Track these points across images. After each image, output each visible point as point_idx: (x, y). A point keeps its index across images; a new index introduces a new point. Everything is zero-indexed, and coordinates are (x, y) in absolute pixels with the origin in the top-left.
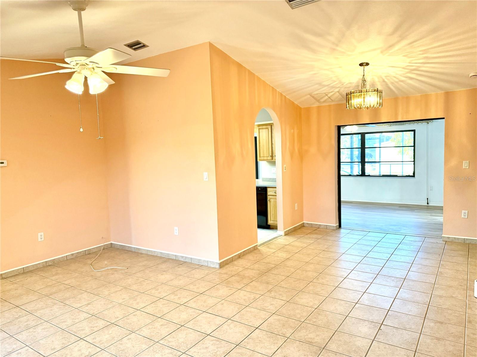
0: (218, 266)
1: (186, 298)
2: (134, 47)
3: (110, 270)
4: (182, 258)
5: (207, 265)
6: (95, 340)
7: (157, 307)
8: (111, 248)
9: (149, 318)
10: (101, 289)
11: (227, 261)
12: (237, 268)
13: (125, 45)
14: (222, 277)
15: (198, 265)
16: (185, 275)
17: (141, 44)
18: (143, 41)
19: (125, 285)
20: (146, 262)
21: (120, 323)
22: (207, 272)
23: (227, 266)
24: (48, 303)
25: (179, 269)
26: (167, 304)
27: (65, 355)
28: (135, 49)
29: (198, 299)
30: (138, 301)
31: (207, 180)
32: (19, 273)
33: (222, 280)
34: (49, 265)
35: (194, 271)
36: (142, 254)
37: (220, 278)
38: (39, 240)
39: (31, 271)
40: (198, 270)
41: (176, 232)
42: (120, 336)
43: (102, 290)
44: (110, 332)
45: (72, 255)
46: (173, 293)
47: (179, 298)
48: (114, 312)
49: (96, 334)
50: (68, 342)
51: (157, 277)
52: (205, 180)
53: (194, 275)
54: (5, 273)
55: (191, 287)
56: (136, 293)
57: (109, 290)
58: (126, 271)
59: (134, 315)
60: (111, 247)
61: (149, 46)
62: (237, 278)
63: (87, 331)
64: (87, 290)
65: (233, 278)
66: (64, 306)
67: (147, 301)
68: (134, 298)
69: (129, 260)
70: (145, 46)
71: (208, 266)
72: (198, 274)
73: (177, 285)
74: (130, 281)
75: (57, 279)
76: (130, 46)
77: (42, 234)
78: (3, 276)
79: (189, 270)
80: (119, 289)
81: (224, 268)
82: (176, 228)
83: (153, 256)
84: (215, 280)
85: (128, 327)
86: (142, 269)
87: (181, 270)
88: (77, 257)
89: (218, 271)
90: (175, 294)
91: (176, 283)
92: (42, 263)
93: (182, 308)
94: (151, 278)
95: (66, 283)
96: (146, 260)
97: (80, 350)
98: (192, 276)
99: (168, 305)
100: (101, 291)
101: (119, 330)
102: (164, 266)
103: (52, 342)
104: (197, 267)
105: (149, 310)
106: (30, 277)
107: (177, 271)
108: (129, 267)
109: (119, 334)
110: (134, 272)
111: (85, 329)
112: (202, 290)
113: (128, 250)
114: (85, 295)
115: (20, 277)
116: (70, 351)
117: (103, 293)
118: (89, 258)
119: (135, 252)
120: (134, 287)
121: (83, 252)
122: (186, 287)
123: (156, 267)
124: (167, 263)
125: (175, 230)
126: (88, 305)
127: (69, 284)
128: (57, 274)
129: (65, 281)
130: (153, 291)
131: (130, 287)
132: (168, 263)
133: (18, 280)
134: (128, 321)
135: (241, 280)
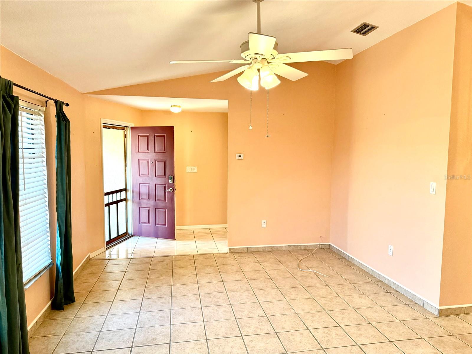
0: (436, 313)
1: (369, 338)
2: (362, 32)
3: (312, 273)
4: (394, 285)
5: (422, 305)
6: (250, 343)
7: (329, 334)
8: (328, 250)
9: (313, 344)
10: (291, 290)
11: (455, 311)
12: (466, 325)
13: (352, 31)
14: (435, 330)
15: (412, 301)
16: (386, 308)
17: (369, 26)
18: (371, 22)
19: (315, 294)
20: (352, 276)
21: (282, 336)
22: (417, 314)
23: (452, 317)
24: (243, 287)
25: (384, 298)
26: (342, 336)
27: (220, 346)
28: (364, 34)
29: (381, 347)
30: (315, 318)
31: (434, 193)
32: (244, 251)
33: (433, 334)
34: (268, 251)
35: (399, 308)
36: (354, 265)
37: (430, 330)
38: (263, 226)
39: (252, 253)
40: (406, 308)
41: (390, 252)
42: (272, 350)
43: (291, 292)
44: (268, 342)
45: (290, 246)
46: (357, 325)
47: (360, 335)
48: (285, 321)
49: (256, 337)
50: (230, 334)
51: (351, 298)
52: (431, 192)
53: (397, 312)
54: (234, 248)
55: (384, 327)
56: (319, 308)
57: (297, 295)
58: (326, 279)
59: (301, 334)
60: (329, 248)
61: (378, 26)
62: (457, 340)
63: (251, 331)
64: (280, 286)
65: (452, 339)
66: (252, 295)
67: (323, 323)
68: (313, 313)
69: (336, 268)
70: (374, 28)
71: (423, 307)
72: (403, 313)
73: (369, 317)
74: (323, 292)
75: (264, 267)
76: (358, 31)
77: (265, 221)
78: (232, 251)
79: (396, 303)
80: (307, 297)
81: (446, 319)
82: (390, 247)
83: (364, 272)
84: (422, 330)
85: (286, 344)
86: (342, 283)
87: (386, 300)
88: (293, 250)
89: (433, 320)
90: (359, 327)
91: (370, 314)
92: (263, 247)
93: (355, 349)
94: (345, 296)
95: (269, 272)
96: (354, 274)
97: (232, 347)
98: (394, 313)
99: (342, 338)
100: (289, 293)
101: (277, 343)
102: (368, 288)
103: (220, 327)
104: (408, 303)
105: (319, 334)
106: (249, 257)
107: (379, 300)
108: (332, 275)
109: (274, 348)
110: (332, 283)
111: (251, 327)
112: (394, 337)
113: (343, 257)
114: (274, 291)
115: (243, 255)
116: (226, 343)
117: (290, 296)
118: (302, 254)
119: (348, 261)
120: (322, 301)
121: (299, 246)
122: (377, 324)
123: (359, 286)
124: (374, 285)
125: (389, 249)
126: (270, 303)
127: (270, 275)
128: (268, 261)
129: (269, 270)
130: (337, 314)
131: (317, 299)
132: (376, 285)
133: (239, 258)
134: (291, 337)
135: (462, 347)
